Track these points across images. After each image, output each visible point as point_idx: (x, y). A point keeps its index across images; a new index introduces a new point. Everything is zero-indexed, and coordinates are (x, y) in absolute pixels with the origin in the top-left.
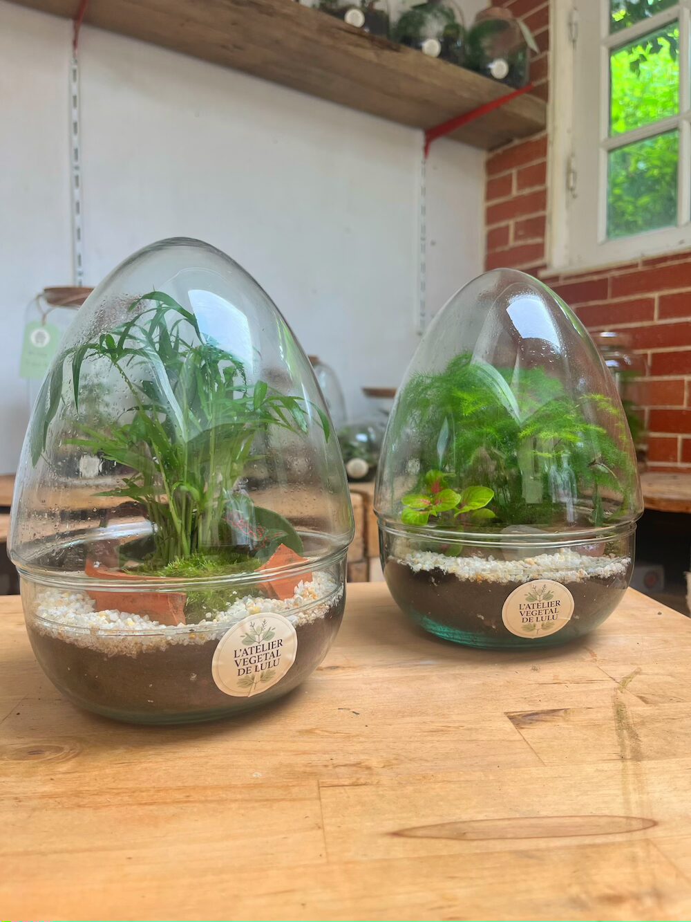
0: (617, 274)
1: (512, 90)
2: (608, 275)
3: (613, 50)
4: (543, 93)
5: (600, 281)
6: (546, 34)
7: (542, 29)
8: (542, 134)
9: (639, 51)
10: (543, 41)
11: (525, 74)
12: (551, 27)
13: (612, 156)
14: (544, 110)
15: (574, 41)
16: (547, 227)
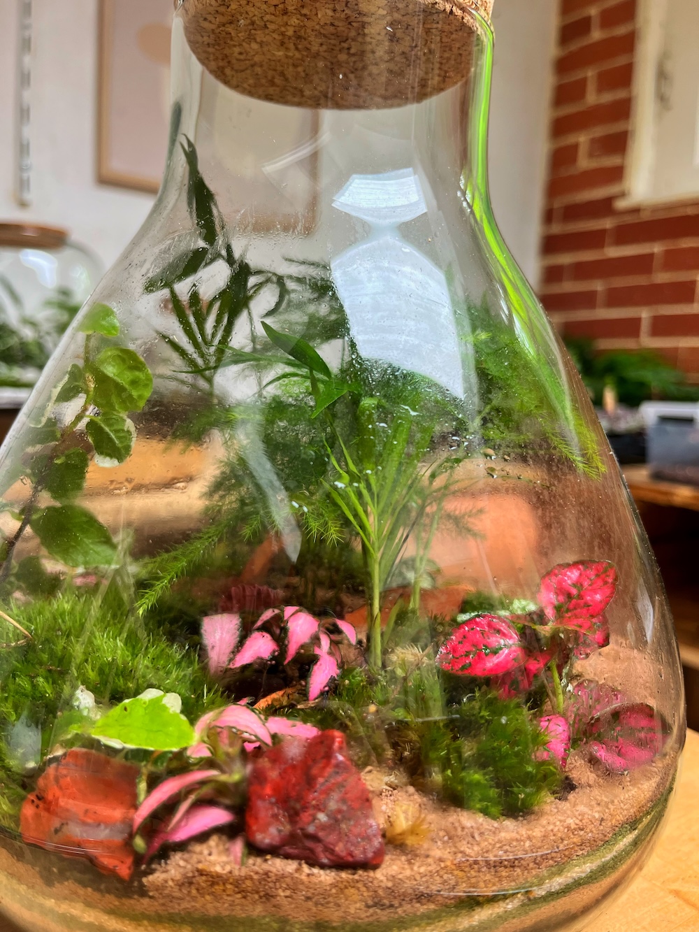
16: (630, 142)
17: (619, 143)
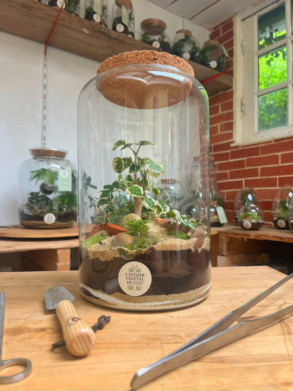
0: (263, 145)
1: (219, 73)
2: (259, 146)
3: (259, 57)
4: (231, 73)
5: (256, 148)
6: (232, 50)
7: (231, 48)
8: (231, 90)
9: (270, 56)
10: (231, 53)
11: (224, 66)
12: (234, 48)
13: (260, 98)
14: (232, 81)
15: (244, 53)
16: (234, 126)
17: (230, 126)
